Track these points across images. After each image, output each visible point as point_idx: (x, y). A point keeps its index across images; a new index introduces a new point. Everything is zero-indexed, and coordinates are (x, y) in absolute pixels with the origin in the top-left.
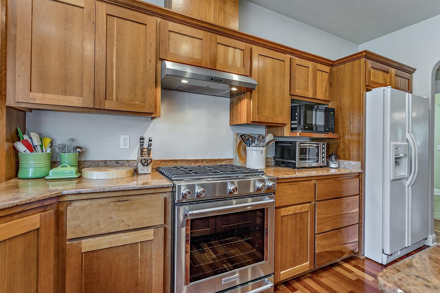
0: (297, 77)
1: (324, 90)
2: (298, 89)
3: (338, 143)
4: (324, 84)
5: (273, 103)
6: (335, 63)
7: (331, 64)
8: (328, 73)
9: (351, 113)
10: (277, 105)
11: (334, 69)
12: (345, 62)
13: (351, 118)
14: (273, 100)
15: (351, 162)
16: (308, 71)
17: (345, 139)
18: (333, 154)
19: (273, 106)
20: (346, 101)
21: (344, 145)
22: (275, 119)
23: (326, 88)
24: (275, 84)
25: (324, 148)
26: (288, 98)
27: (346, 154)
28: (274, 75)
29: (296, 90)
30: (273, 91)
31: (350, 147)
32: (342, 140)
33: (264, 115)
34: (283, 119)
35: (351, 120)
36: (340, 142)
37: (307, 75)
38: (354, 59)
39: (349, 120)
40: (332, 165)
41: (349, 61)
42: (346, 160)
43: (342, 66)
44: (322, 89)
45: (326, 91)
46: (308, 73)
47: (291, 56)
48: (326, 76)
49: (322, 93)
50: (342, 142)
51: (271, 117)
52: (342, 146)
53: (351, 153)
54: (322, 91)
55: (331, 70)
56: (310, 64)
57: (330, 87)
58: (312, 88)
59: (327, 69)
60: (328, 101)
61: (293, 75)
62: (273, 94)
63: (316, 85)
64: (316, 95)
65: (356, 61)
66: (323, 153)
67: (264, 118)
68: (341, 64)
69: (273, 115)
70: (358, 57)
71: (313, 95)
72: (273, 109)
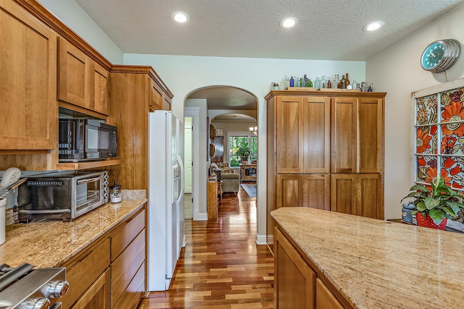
0: (68, 73)
1: (102, 99)
2: (70, 92)
3: (119, 169)
4: (102, 92)
5: (26, 111)
6: (113, 68)
7: (110, 68)
8: (106, 78)
9: (135, 134)
10: (35, 116)
11: (113, 75)
12: (126, 72)
13: (135, 140)
14: (26, 106)
15: (135, 191)
16: (83, 68)
17: (127, 165)
18: (115, 184)
19: (26, 117)
20: (128, 119)
21: (126, 172)
22: (30, 142)
23: (104, 98)
24: (29, 76)
25: (105, 179)
26: (55, 105)
27: (128, 182)
28: (27, 58)
29: (68, 94)
30: (26, 89)
31: (134, 174)
32: (123, 166)
33: (6, 136)
34: (47, 142)
35: (135, 142)
36: (121, 168)
37: (82, 74)
38: (137, 71)
39: (132, 142)
40: (115, 200)
41: (131, 72)
42: (128, 189)
43: (122, 75)
44: (100, 98)
45: (104, 102)
46: (83, 71)
47: (59, 35)
48: (104, 82)
49: (100, 104)
50: (123, 168)
51: (23, 139)
52: (123, 172)
53: (135, 181)
54: (100, 101)
55: (109, 75)
56: (87, 59)
57: (109, 98)
58: (89, 95)
59: (105, 73)
60: (106, 116)
61: (62, 68)
62: (26, 94)
63: (94, 92)
64: (94, 106)
65: (139, 74)
66: (105, 186)
67: (7, 140)
68: (122, 72)
69: (27, 135)
70: (141, 71)
71: (91, 106)
72: (26, 123)
